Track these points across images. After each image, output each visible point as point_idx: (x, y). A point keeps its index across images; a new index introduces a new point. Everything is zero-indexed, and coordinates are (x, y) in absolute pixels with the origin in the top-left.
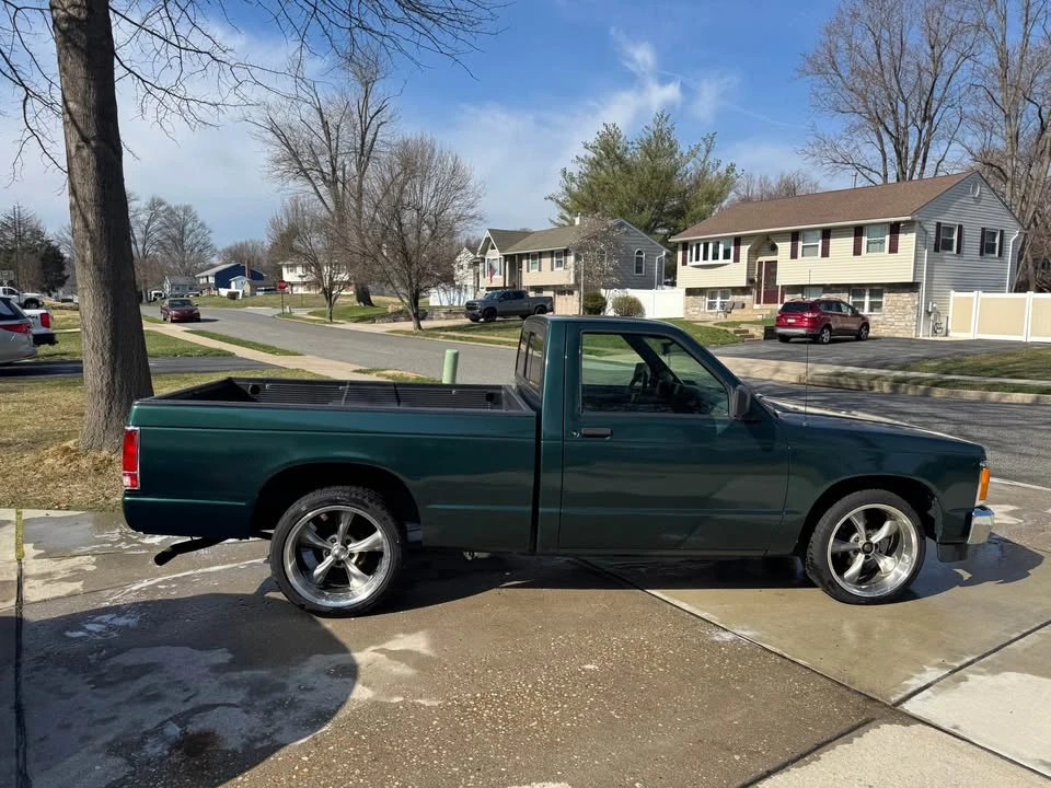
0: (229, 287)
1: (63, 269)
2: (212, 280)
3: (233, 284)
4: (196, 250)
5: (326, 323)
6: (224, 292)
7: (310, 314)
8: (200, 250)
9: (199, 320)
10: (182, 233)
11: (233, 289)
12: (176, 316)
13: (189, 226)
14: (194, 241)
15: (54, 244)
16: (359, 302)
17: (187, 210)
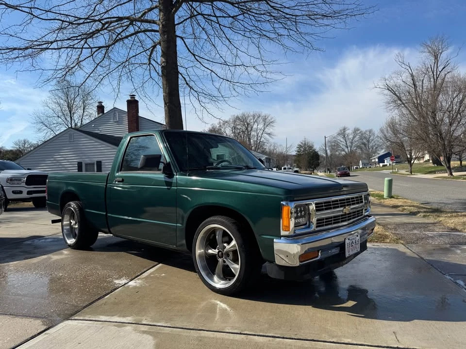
0: (384, 163)
1: (319, 160)
2: (377, 160)
3: (386, 161)
4: (374, 148)
5: (408, 175)
6: (381, 165)
7: (407, 172)
8: (376, 148)
9: (349, 176)
10: (368, 141)
11: (386, 163)
12: (340, 174)
13: (372, 138)
14: (374, 144)
15: (316, 150)
16: (434, 164)
17: (370, 131)
